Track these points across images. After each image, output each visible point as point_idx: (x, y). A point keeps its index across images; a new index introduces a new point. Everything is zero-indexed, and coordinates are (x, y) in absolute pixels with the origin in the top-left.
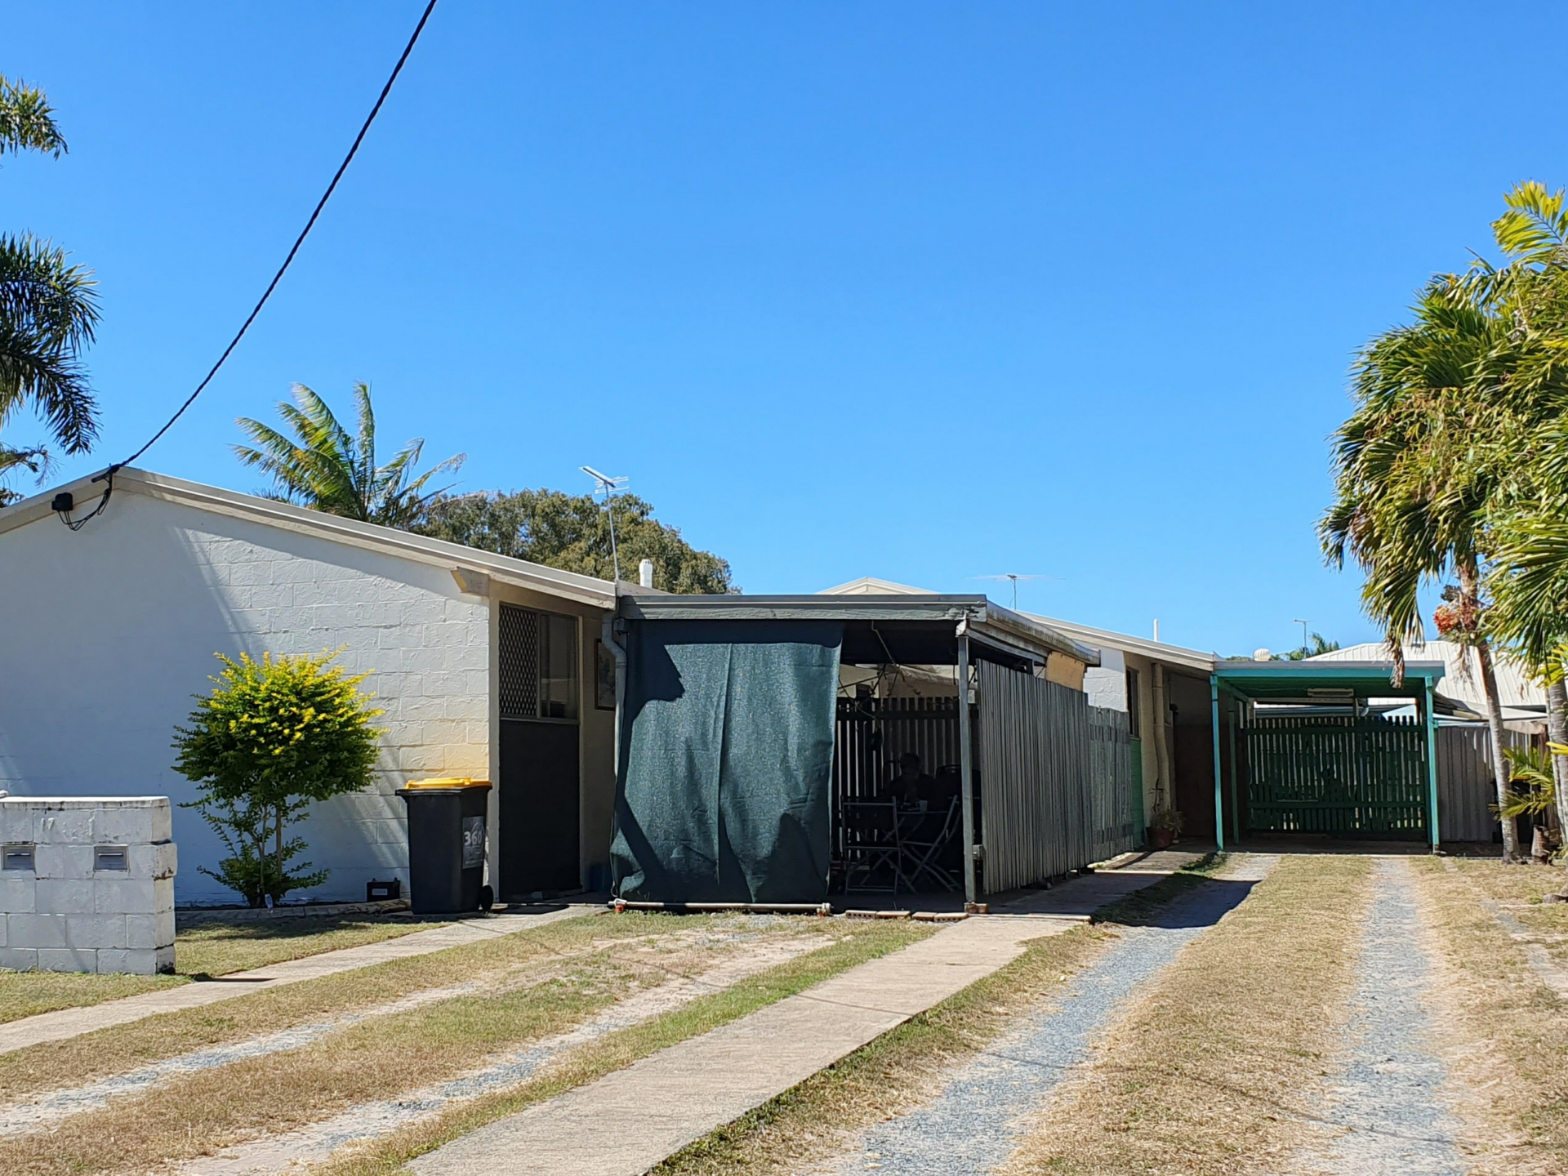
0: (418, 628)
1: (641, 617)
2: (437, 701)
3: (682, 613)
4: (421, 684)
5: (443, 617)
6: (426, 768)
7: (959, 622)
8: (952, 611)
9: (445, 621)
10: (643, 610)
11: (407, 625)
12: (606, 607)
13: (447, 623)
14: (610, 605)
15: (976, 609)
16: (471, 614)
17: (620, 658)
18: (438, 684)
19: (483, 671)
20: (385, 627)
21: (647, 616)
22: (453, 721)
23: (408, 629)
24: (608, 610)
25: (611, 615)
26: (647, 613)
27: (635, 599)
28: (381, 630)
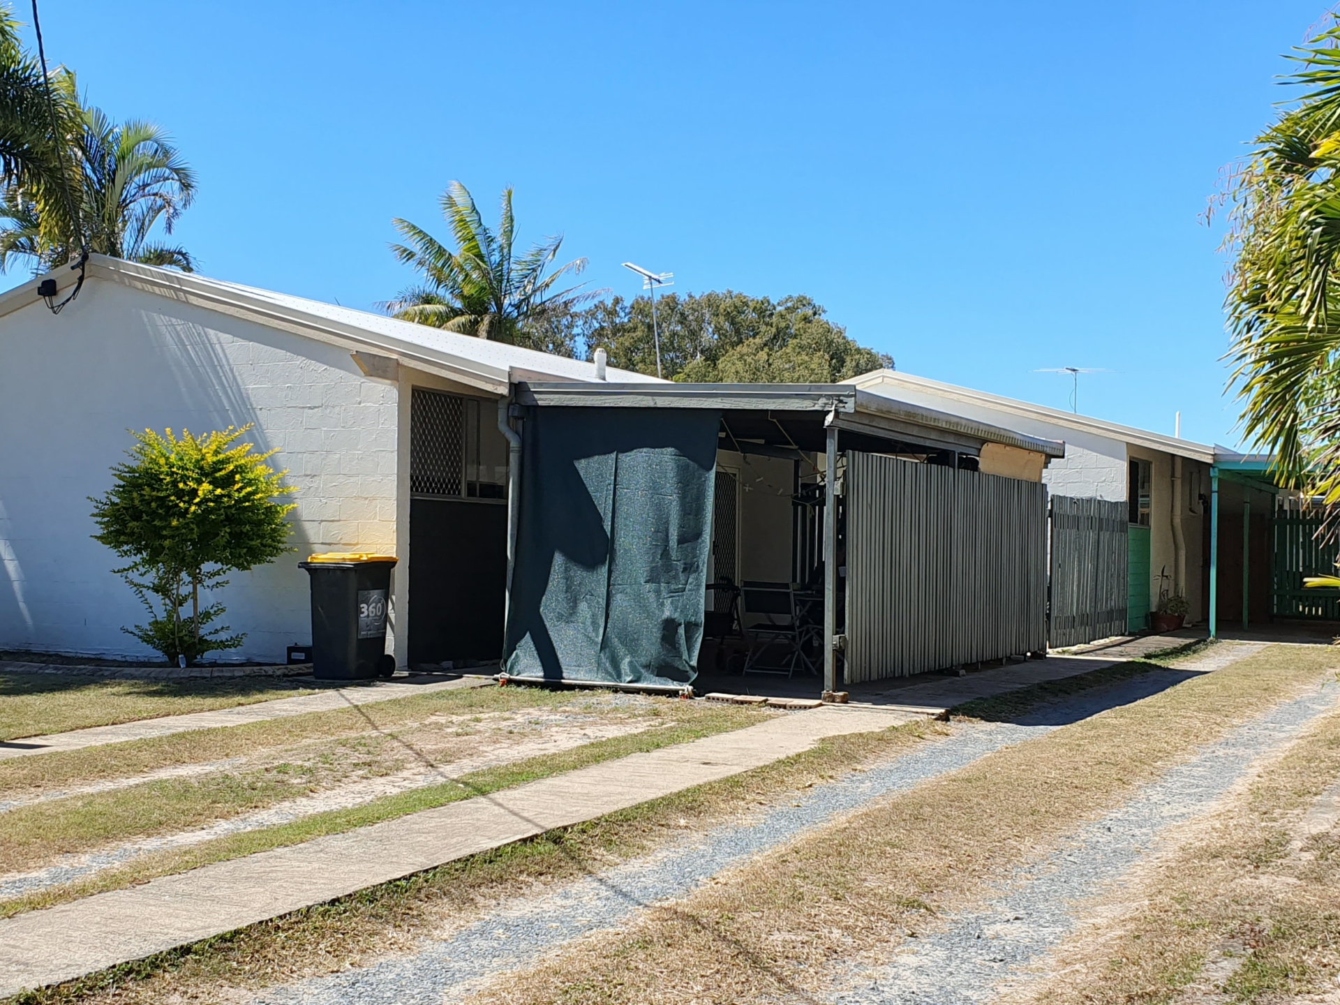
0: (337, 410)
1: (534, 403)
2: (352, 479)
3: (571, 400)
4: (339, 462)
5: (359, 399)
6: (342, 542)
7: (829, 412)
8: (822, 401)
9: (360, 403)
10: (536, 396)
11: (328, 406)
12: (500, 392)
13: (362, 405)
14: (504, 390)
15: (845, 399)
16: (383, 397)
17: (514, 444)
18: (353, 463)
19: (392, 452)
20: (310, 408)
21: (540, 403)
22: (366, 498)
23: (328, 411)
24: (502, 396)
25: (506, 401)
26: (540, 399)
27: (529, 385)
28: (306, 410)
